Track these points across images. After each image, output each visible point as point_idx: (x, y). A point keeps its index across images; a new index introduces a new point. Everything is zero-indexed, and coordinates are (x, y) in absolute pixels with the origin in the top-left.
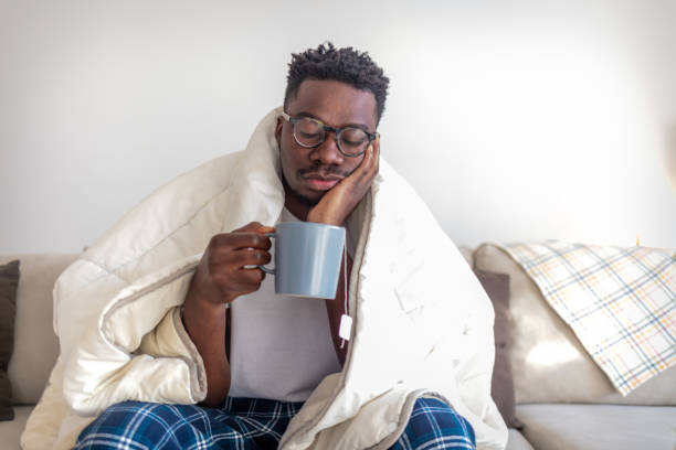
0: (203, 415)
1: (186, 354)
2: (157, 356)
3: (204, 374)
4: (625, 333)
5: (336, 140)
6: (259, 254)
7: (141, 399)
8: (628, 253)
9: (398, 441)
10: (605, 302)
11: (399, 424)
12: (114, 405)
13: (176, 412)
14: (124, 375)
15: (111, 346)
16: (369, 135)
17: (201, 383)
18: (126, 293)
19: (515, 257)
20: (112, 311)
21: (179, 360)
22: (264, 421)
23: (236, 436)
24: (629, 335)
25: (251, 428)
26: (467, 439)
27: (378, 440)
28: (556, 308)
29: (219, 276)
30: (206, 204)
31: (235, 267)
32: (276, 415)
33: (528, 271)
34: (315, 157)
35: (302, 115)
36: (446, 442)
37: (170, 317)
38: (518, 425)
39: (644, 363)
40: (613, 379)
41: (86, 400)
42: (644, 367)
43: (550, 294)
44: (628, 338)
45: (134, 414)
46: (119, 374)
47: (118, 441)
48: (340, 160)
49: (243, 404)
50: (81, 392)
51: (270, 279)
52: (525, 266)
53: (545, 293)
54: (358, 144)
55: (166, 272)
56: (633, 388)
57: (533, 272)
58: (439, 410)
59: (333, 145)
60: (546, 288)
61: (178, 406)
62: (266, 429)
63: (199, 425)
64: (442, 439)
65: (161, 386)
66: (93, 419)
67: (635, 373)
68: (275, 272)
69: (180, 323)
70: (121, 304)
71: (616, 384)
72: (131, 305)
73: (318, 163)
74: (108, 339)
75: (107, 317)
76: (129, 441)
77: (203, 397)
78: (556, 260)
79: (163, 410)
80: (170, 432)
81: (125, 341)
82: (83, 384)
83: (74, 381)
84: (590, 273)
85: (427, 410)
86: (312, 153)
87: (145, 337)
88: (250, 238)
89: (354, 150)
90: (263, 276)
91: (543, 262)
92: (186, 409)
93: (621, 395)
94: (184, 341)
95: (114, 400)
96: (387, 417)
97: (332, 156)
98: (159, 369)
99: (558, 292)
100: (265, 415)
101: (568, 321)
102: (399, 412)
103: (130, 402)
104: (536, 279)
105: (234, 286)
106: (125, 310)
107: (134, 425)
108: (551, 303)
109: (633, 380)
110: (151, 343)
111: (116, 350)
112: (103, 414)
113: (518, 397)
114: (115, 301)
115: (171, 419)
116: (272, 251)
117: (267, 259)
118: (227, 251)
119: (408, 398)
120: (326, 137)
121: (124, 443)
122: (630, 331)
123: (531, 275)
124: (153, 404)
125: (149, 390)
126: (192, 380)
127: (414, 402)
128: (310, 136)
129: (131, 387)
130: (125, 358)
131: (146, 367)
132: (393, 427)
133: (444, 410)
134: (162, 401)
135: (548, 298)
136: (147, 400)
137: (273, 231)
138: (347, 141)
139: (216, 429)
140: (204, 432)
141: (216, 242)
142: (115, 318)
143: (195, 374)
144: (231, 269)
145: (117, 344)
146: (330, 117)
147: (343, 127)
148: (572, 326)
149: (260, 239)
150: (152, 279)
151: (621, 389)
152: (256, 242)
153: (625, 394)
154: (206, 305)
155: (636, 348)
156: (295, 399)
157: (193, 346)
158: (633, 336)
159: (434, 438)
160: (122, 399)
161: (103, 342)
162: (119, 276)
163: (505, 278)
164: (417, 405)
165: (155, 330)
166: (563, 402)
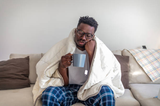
0: (64, 88)
1: (60, 77)
2: (55, 78)
3: (63, 81)
4: (154, 69)
5: (85, 35)
6: (70, 59)
7: (52, 86)
8: (156, 51)
9: (98, 94)
10: (150, 62)
11: (99, 91)
12: (48, 87)
13: (59, 88)
14: (49, 82)
15: (47, 77)
16: (92, 35)
17: (63, 82)
18: (48, 67)
19: (131, 52)
20: (46, 71)
21: (59, 79)
22: (76, 89)
23: (70, 92)
24: (155, 69)
25: (73, 90)
26: (111, 93)
27: (95, 93)
28: (139, 63)
29: (63, 64)
30: (62, 48)
31: (66, 62)
32: (78, 87)
33: (133, 55)
34: (81, 38)
35: (80, 30)
36: (107, 94)
37: (57, 70)
38: (129, 88)
39: (158, 75)
40: (151, 78)
41: (43, 86)
42: (158, 76)
43: (138, 60)
44: (155, 70)
45: (51, 89)
46: (48, 82)
47: (49, 94)
48: (85, 39)
49: (72, 85)
50: (42, 85)
51: (72, 64)
52: (133, 54)
53: (137, 60)
54: (90, 37)
55: (55, 63)
56: (156, 80)
57: (134, 55)
58: (106, 88)
59: (85, 36)
60: (137, 59)
61: (59, 87)
62: (76, 90)
63: (63, 90)
64: (106, 93)
65: (56, 84)
66: (45, 89)
67: (156, 77)
68: (73, 62)
69: (58, 72)
70: (48, 69)
71: (152, 80)
72: (49, 69)
73: (81, 39)
74: (46, 76)
75: (45, 72)
76: (51, 94)
77: (63, 85)
78: (140, 53)
79: (56, 88)
80: (58, 92)
81: (49, 76)
82: (42, 84)
83: (41, 83)
84: (147, 56)
85: (104, 88)
86: (81, 37)
87: (52, 75)
88: (68, 56)
89: (89, 38)
90: (71, 63)
91: (137, 53)
92: (61, 87)
93: (153, 82)
94: (59, 75)
95: (48, 86)
96: (97, 89)
97: (84, 38)
98: (55, 81)
99: (140, 60)
100: (76, 87)
101: (142, 66)
102: (99, 88)
103: (51, 87)
104: (135, 57)
105: (66, 65)
106: (48, 70)
107: (52, 91)
108: (138, 62)
109: (156, 79)
110: (54, 76)
111: (47, 78)
112: (46, 89)
113: (130, 82)
114: (46, 69)
115: (58, 89)
116: (72, 58)
117: (72, 60)
118: (64, 59)
119: (101, 86)
120: (84, 35)
121: (50, 94)
122: (156, 68)
123: (134, 56)
124: (55, 87)
125: (54, 84)
126: (61, 82)
127: (101, 87)
128: (81, 34)
129: (51, 84)
130: (49, 79)
131: (53, 80)
132: (98, 91)
133: (108, 88)
134: (56, 86)
135: (138, 61)
136: (54, 86)
137: (73, 55)
138: (88, 36)
139: (66, 91)
140: (64, 91)
141: (62, 57)
142: (47, 72)
143: (62, 81)
144: (65, 62)
145: (47, 76)
146: (85, 31)
147: (87, 33)
148: (143, 67)
149: (70, 56)
150: (52, 64)
151: (153, 81)
152: (69, 57)
153: (154, 82)
154: (62, 68)
155: (157, 72)
156: (82, 84)
157: (61, 76)
158: (156, 69)
159: (105, 93)
160: (49, 86)
161: (45, 76)
162: (47, 63)
163: (128, 57)
164: (102, 87)
165: (54, 73)
166: (140, 83)
